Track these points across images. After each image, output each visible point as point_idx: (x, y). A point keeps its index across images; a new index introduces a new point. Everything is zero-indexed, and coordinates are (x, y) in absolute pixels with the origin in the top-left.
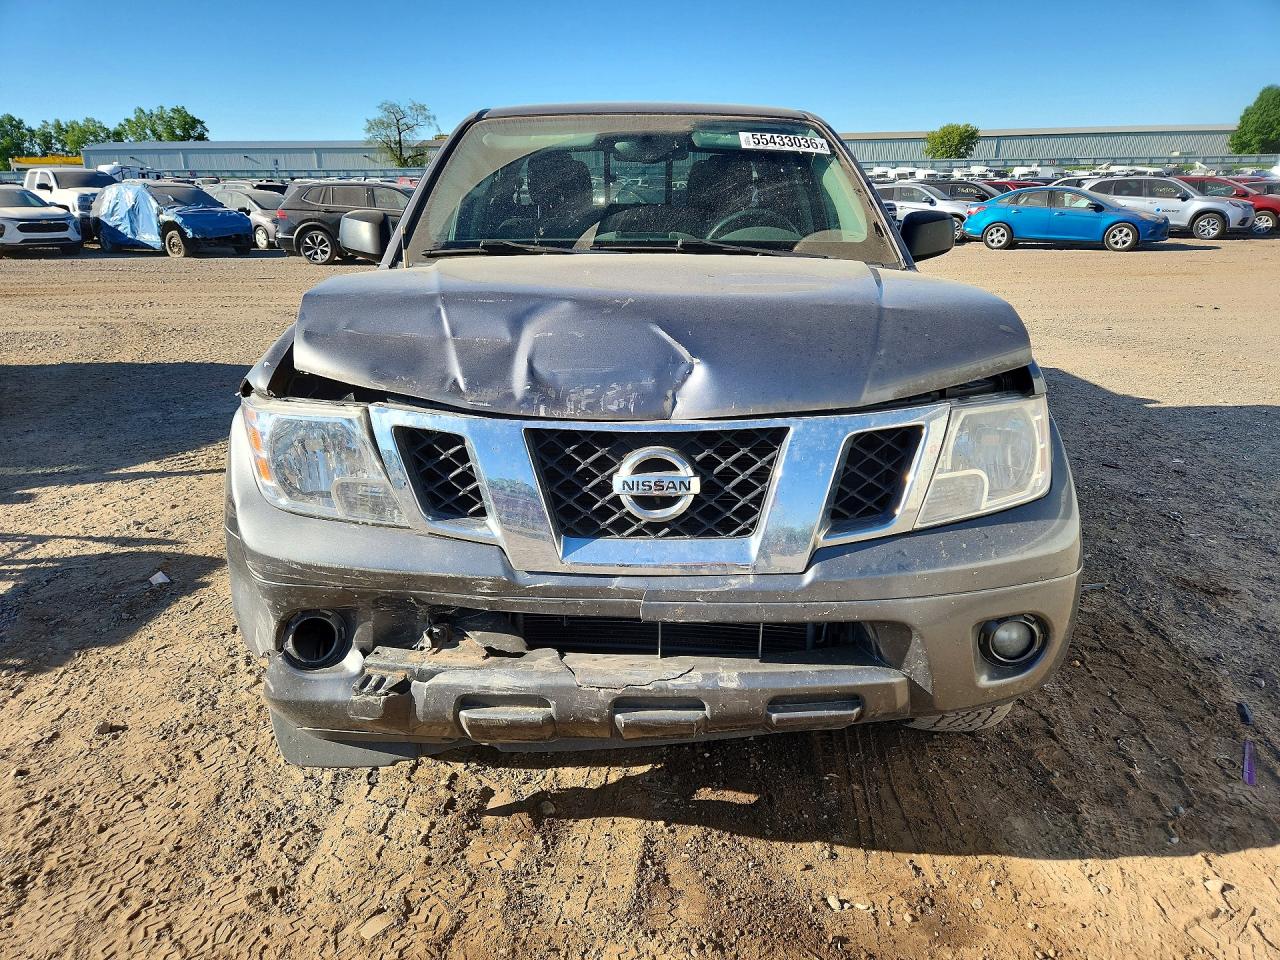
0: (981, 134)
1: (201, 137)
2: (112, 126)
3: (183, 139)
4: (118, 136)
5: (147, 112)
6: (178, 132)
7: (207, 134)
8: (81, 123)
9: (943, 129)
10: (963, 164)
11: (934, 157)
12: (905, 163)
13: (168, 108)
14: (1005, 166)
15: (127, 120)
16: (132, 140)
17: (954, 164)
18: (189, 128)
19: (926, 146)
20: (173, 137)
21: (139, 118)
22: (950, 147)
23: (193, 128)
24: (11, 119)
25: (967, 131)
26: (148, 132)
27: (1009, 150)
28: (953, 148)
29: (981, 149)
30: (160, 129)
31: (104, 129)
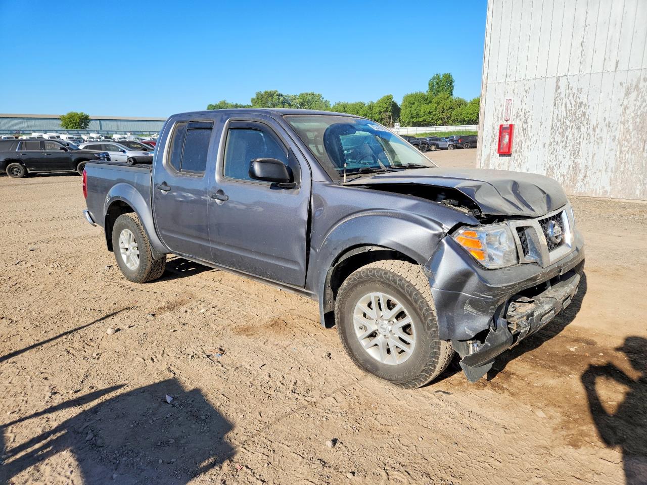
0: (90, 117)
9: (68, 114)
10: (85, 132)
11: (67, 128)
12: (51, 131)
14: (108, 134)
17: (80, 132)
19: (61, 122)
22: (76, 123)
25: (83, 116)
27: (107, 126)
28: (77, 124)
29: (92, 125)
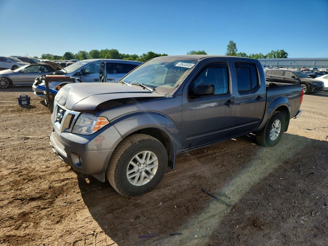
1: (286, 57)
2: (265, 55)
3: (281, 57)
4: (265, 57)
5: (274, 51)
6: (280, 56)
7: (287, 56)
8: (258, 54)
13: (279, 50)
15: (269, 53)
16: (268, 58)
18: (283, 55)
20: (279, 57)
21: (272, 53)
23: (284, 55)
24: (244, 53)
26: (273, 56)
30: (276, 55)
31: (263, 55)
